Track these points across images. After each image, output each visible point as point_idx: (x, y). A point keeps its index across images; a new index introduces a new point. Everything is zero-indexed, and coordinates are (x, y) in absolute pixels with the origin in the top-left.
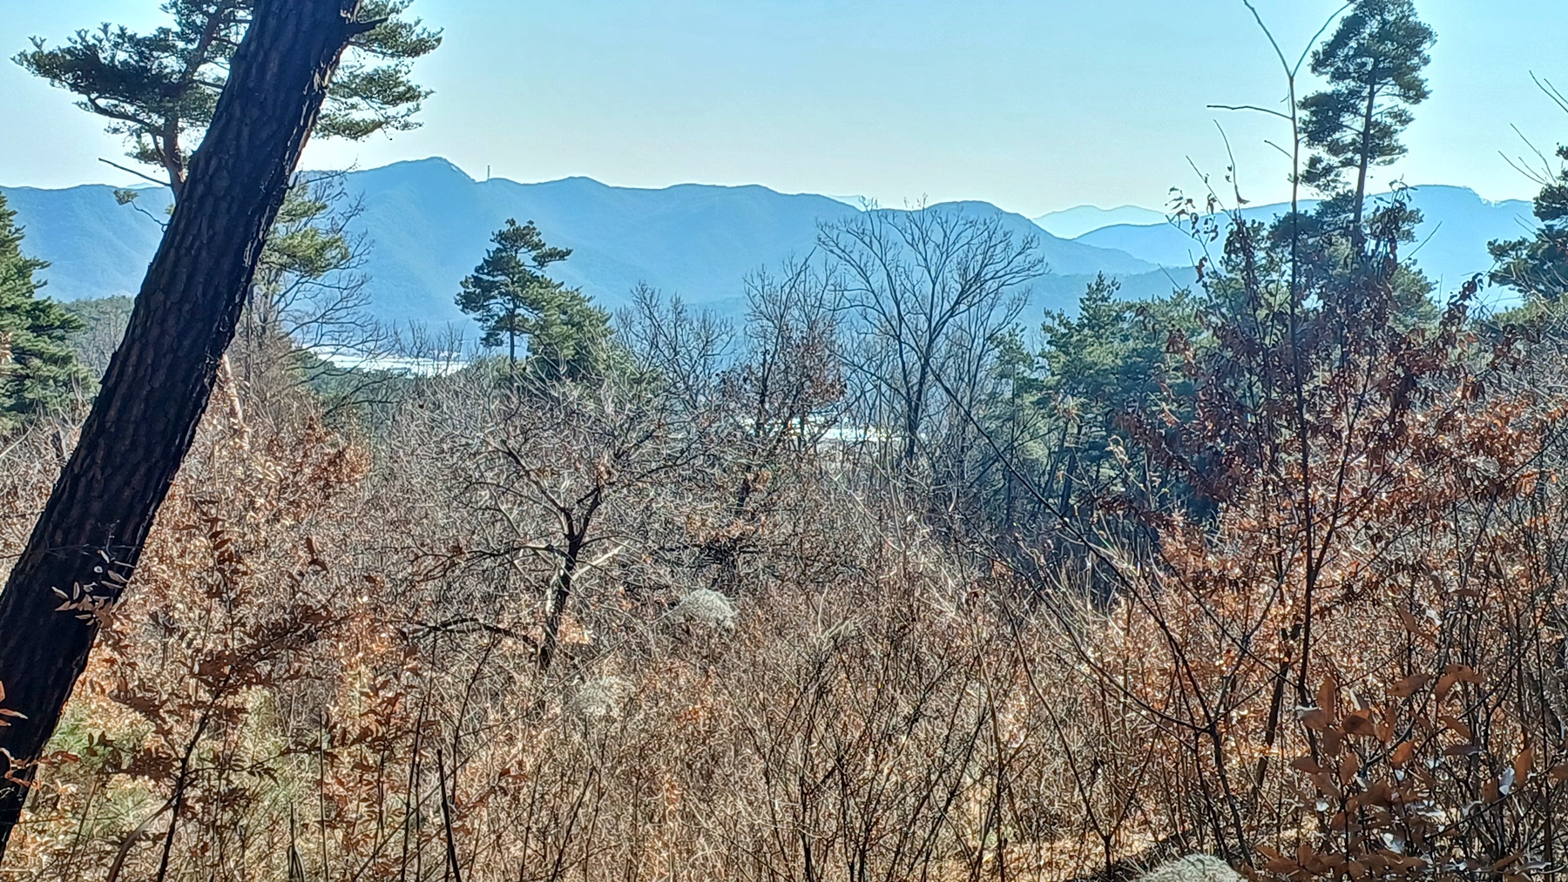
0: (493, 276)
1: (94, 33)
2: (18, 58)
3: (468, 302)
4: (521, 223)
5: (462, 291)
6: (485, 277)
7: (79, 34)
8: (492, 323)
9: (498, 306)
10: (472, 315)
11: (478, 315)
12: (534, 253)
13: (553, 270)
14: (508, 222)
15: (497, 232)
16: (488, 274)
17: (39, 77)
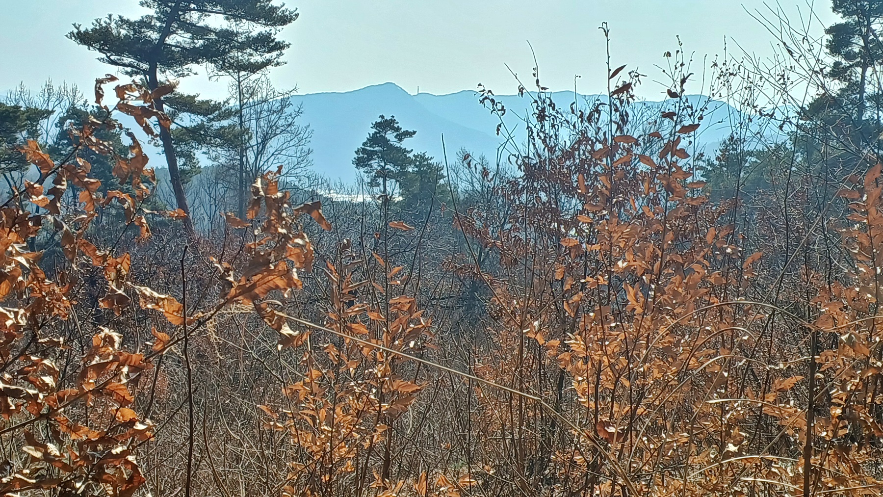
0: (373, 148)
1: (104, 20)
2: (69, 35)
3: (360, 162)
4: (388, 117)
5: (356, 156)
6: (369, 148)
7: (97, 21)
8: (373, 174)
9: (375, 164)
10: (362, 170)
11: (365, 169)
12: (395, 134)
13: (406, 144)
14: (380, 116)
15: (374, 123)
16: (370, 146)
17: (81, 45)
